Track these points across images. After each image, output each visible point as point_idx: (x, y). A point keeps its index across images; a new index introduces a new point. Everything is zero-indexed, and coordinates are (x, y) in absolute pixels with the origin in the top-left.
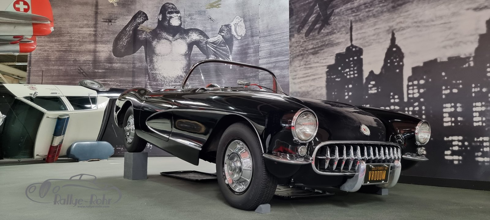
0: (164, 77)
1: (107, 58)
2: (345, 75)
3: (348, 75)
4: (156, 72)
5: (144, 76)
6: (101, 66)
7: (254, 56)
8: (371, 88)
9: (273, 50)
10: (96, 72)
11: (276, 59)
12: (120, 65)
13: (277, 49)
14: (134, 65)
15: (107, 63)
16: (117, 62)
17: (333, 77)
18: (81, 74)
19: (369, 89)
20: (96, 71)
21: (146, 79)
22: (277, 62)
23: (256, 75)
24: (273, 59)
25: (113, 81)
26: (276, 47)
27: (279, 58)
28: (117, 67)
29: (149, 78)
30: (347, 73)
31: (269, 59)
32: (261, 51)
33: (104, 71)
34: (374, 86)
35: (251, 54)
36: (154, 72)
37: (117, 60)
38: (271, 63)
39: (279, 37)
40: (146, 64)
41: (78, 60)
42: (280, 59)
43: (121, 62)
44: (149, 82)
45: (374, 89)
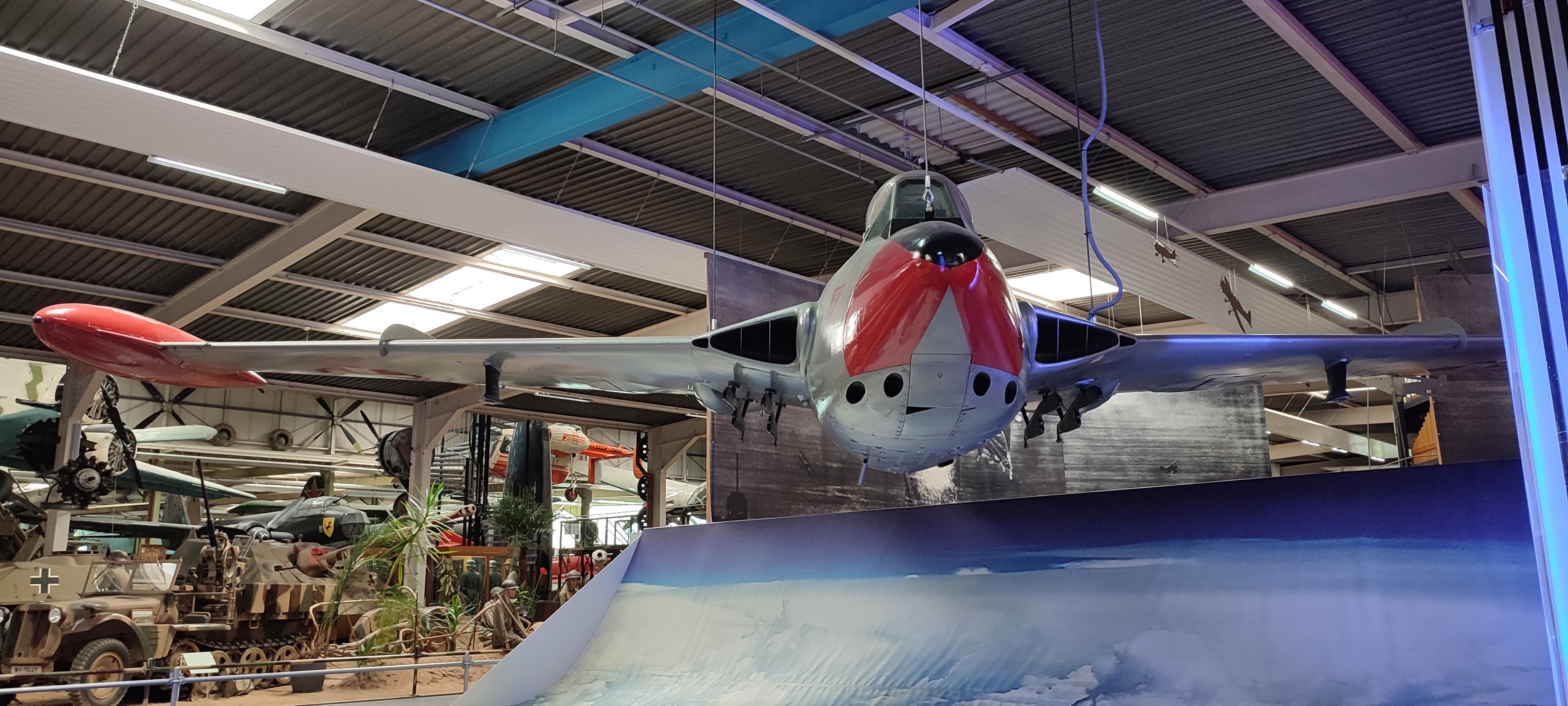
7: (1055, 461)
9: (1092, 456)
11: (1098, 475)
13: (1100, 456)
22: (1101, 480)
24: (1094, 474)
26: (1098, 452)
27: (1105, 473)
31: (1085, 472)
32: (1068, 453)
35: (1047, 455)
38: (1091, 480)
39: (1102, 434)
42: (1106, 476)
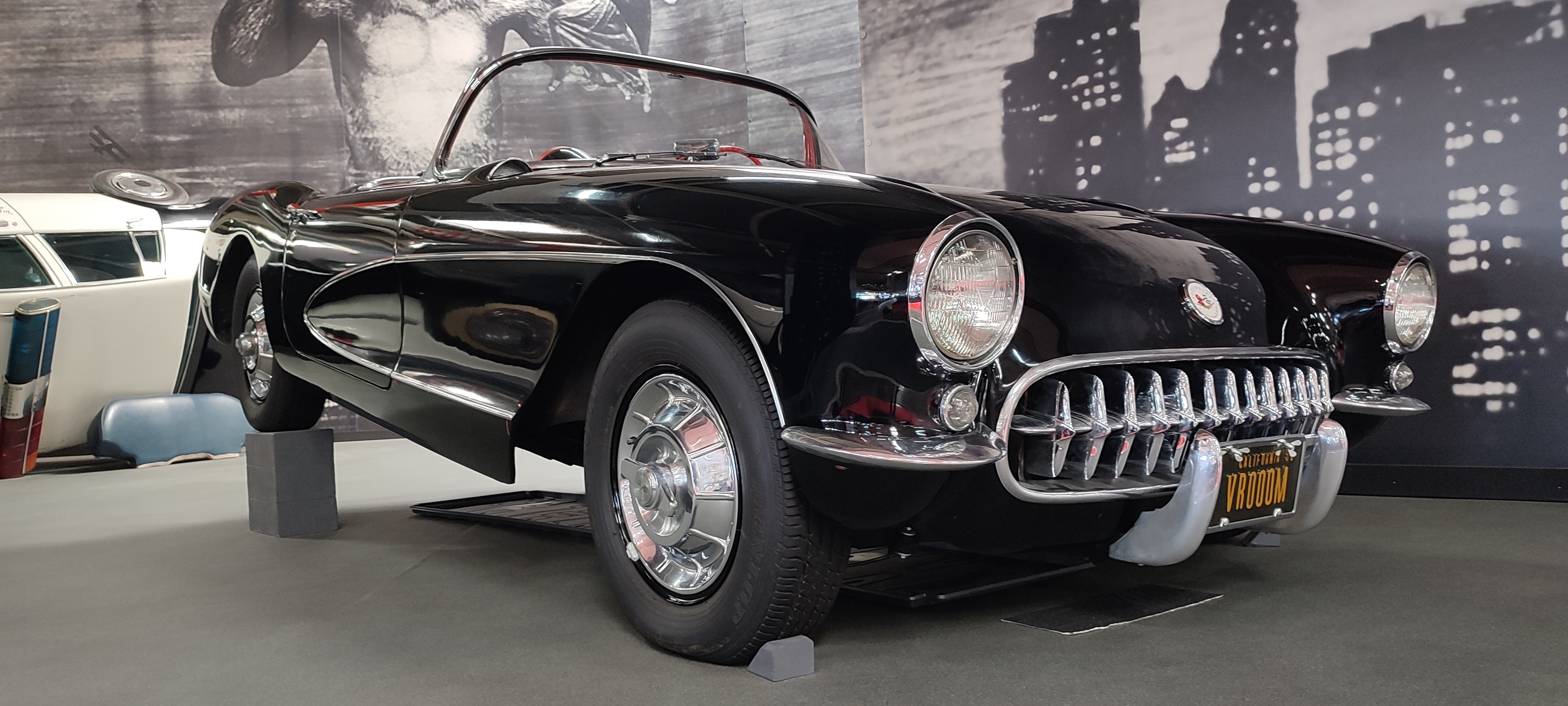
0: (407, 152)
1: (194, 91)
2: (1075, 98)
3: (1083, 99)
4: (376, 135)
5: (336, 150)
6: (177, 122)
8: (1173, 143)
10: (158, 144)
12: (242, 114)
14: (294, 110)
15: (194, 108)
16: (233, 102)
17: (1028, 109)
18: (105, 153)
19: (1167, 149)
20: (159, 138)
21: (342, 163)
23: (736, 132)
25: (224, 174)
28: (234, 122)
29: (353, 157)
30: (1080, 89)
33: (187, 137)
34: (1185, 134)
36: (370, 136)
37: (232, 96)
40: (339, 107)
41: (88, 101)
43: (246, 102)
44: (354, 171)
45: (1184, 146)
